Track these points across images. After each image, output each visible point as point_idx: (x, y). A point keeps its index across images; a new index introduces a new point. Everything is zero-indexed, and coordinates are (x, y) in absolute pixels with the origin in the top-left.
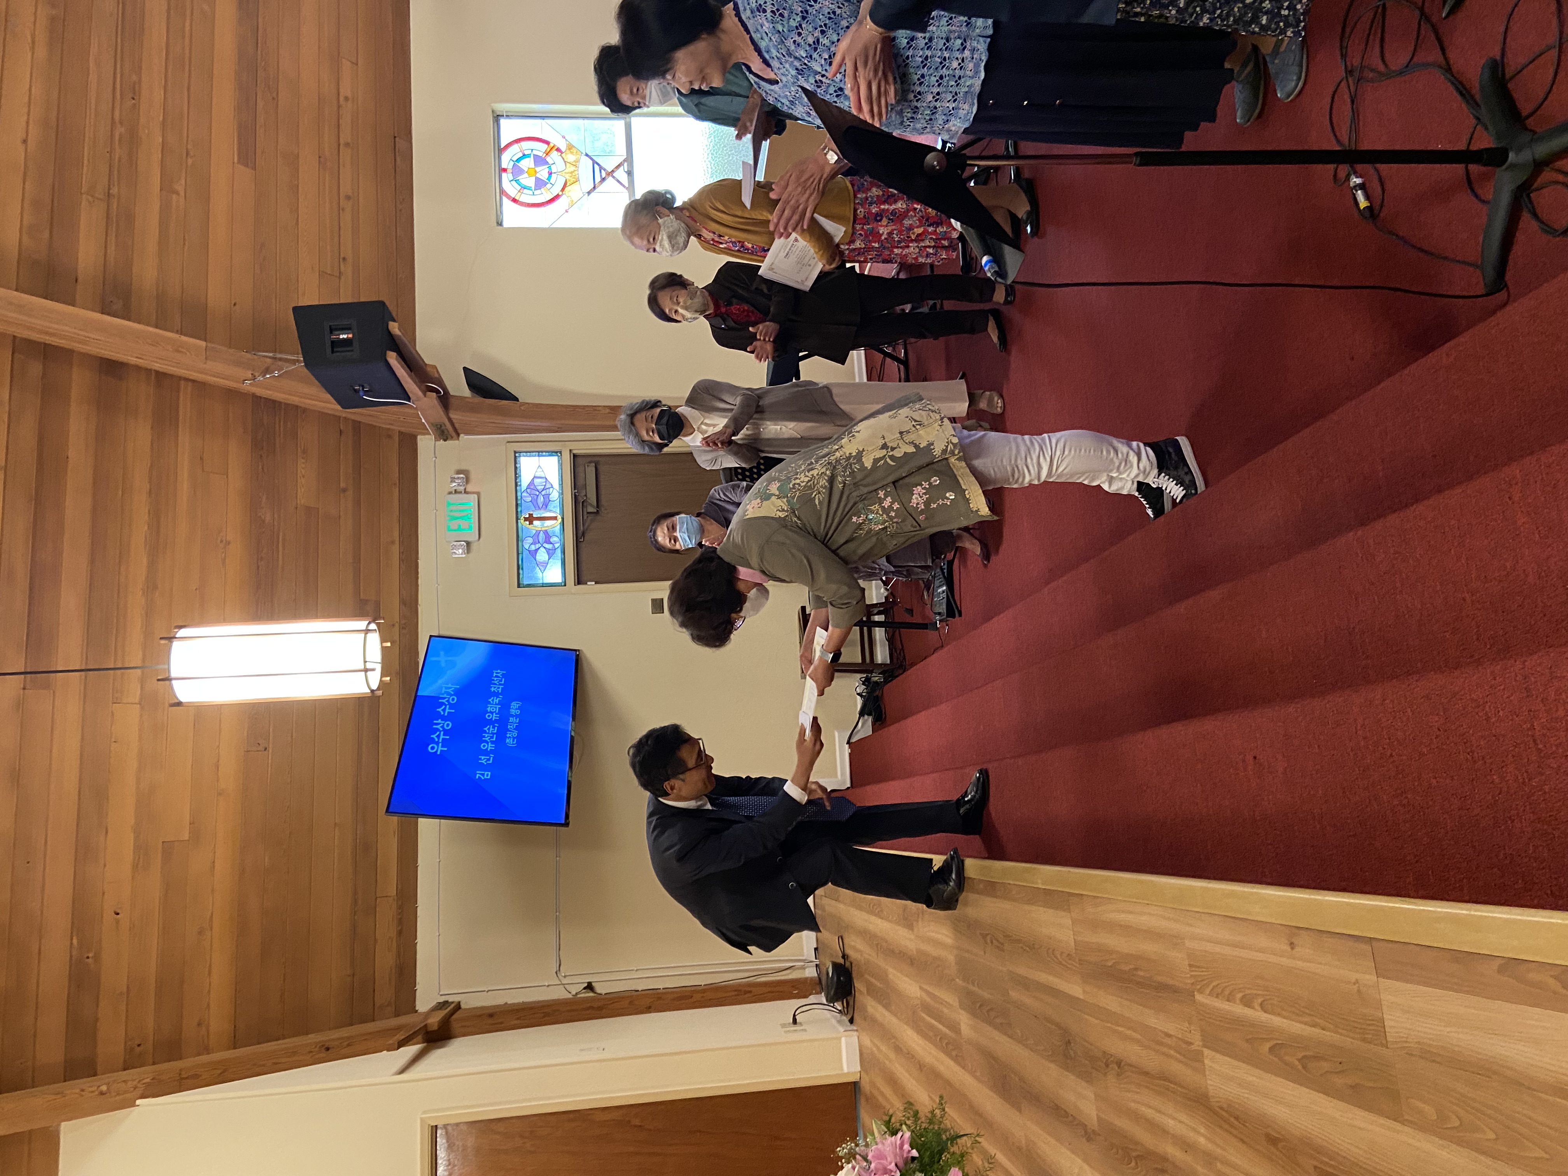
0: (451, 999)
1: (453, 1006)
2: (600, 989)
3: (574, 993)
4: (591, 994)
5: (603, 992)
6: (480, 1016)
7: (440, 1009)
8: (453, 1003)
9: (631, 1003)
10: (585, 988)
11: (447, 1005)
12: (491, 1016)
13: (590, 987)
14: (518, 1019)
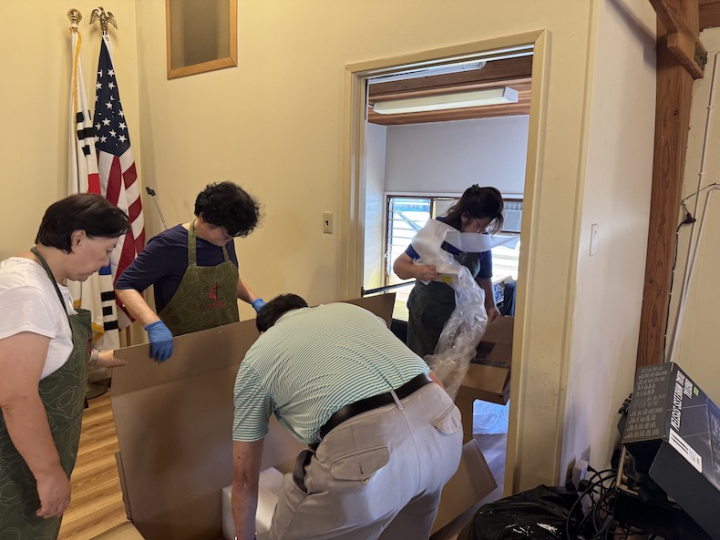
0: (708, 67)
1: (699, 68)
2: (684, 232)
3: (685, 202)
4: (680, 220)
5: (680, 233)
6: (678, 100)
7: (697, 54)
8: (703, 69)
9: (660, 263)
10: (689, 215)
11: (701, 62)
12: (676, 113)
13: (689, 220)
14: (667, 143)
